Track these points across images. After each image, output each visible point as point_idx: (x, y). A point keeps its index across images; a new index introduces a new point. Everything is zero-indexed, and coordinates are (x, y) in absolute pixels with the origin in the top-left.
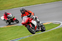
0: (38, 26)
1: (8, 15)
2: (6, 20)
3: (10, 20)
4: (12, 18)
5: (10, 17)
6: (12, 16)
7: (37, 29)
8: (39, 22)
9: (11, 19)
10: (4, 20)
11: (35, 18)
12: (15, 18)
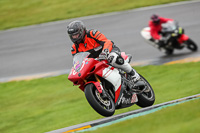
0: (128, 89)
1: (163, 25)
2: (157, 41)
3: (169, 41)
4: (174, 35)
5: (169, 30)
6: (174, 28)
7: (122, 99)
8: (132, 74)
9: (172, 38)
10: (152, 40)
11: (115, 59)
12: (186, 36)
